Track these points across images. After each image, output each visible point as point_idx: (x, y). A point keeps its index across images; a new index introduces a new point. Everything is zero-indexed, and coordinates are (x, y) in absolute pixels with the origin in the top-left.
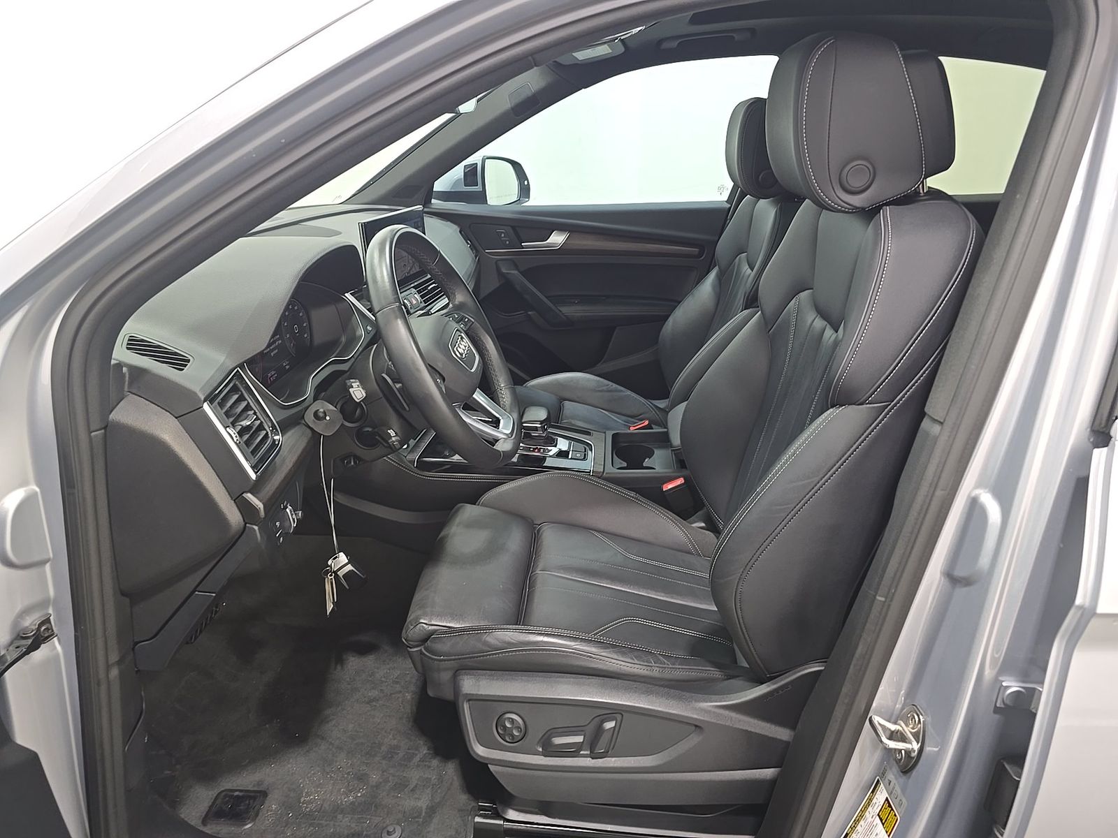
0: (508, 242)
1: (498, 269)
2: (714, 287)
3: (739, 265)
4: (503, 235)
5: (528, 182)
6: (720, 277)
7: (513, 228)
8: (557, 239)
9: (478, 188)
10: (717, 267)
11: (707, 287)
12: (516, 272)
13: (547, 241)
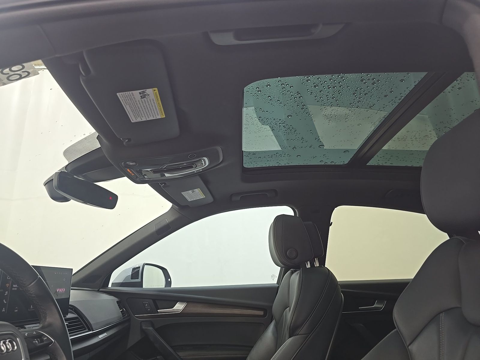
0: (149, 310)
1: (141, 327)
2: (273, 334)
3: (286, 316)
4: (146, 305)
5: (171, 280)
6: (276, 326)
7: (154, 301)
8: (179, 307)
9: (139, 280)
10: (274, 320)
11: (269, 333)
12: (151, 328)
13: (173, 308)
